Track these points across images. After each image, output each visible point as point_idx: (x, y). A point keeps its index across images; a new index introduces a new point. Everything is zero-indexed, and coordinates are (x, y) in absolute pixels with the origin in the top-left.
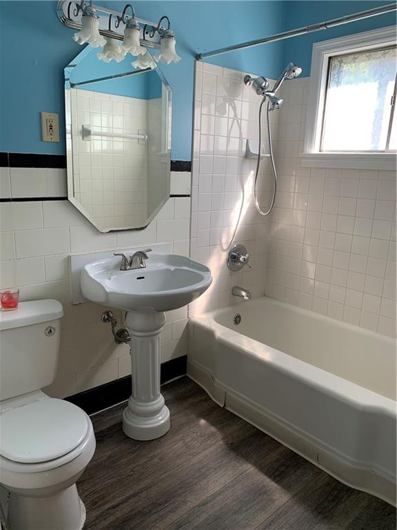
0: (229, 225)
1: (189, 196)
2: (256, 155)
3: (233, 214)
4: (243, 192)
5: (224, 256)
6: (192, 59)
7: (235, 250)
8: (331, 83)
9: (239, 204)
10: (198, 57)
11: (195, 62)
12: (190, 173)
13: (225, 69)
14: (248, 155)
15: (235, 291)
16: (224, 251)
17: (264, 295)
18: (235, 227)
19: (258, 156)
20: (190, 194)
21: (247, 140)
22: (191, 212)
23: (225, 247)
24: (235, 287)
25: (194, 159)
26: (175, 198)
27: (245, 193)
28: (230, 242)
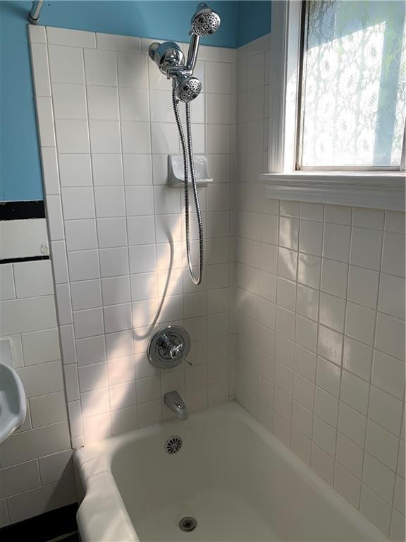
0: (146, 298)
1: (46, 258)
2: (181, 181)
3: (151, 280)
4: (171, 242)
5: (141, 347)
6: (22, 22)
8: (311, 38)
9: (163, 263)
10: (30, 18)
11: (27, 26)
12: (44, 220)
13: (98, 34)
14: (171, 182)
15: (172, 399)
16: (141, 338)
17: (235, 400)
18: (161, 299)
19: (184, 184)
20: (48, 254)
21: (169, 156)
22: (54, 284)
23: (141, 332)
24: (168, 393)
25: (47, 196)
26: (14, 263)
27: (174, 243)
28: (151, 323)
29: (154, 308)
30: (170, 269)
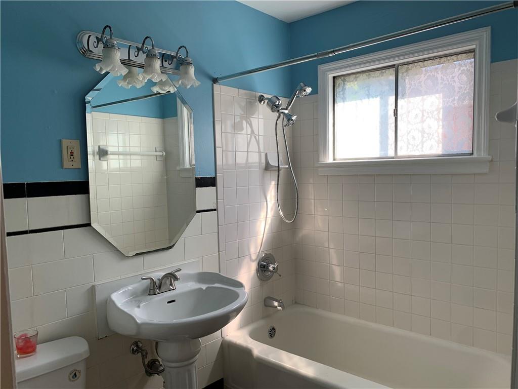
0: (255, 236)
1: (215, 210)
2: (276, 167)
3: (258, 224)
4: (267, 202)
5: (254, 266)
6: (210, 83)
7: (263, 259)
9: (263, 215)
10: (215, 81)
11: (213, 84)
12: (215, 187)
13: (240, 90)
14: (268, 167)
15: (267, 303)
16: (253, 261)
17: (296, 303)
18: (262, 236)
19: (277, 168)
20: (216, 208)
21: (266, 154)
22: (218, 226)
23: (254, 257)
24: (266, 298)
25: (218, 174)
26: (202, 213)
27: (268, 202)
28: (258, 251)
29: (259, 242)
30: (266, 218)
